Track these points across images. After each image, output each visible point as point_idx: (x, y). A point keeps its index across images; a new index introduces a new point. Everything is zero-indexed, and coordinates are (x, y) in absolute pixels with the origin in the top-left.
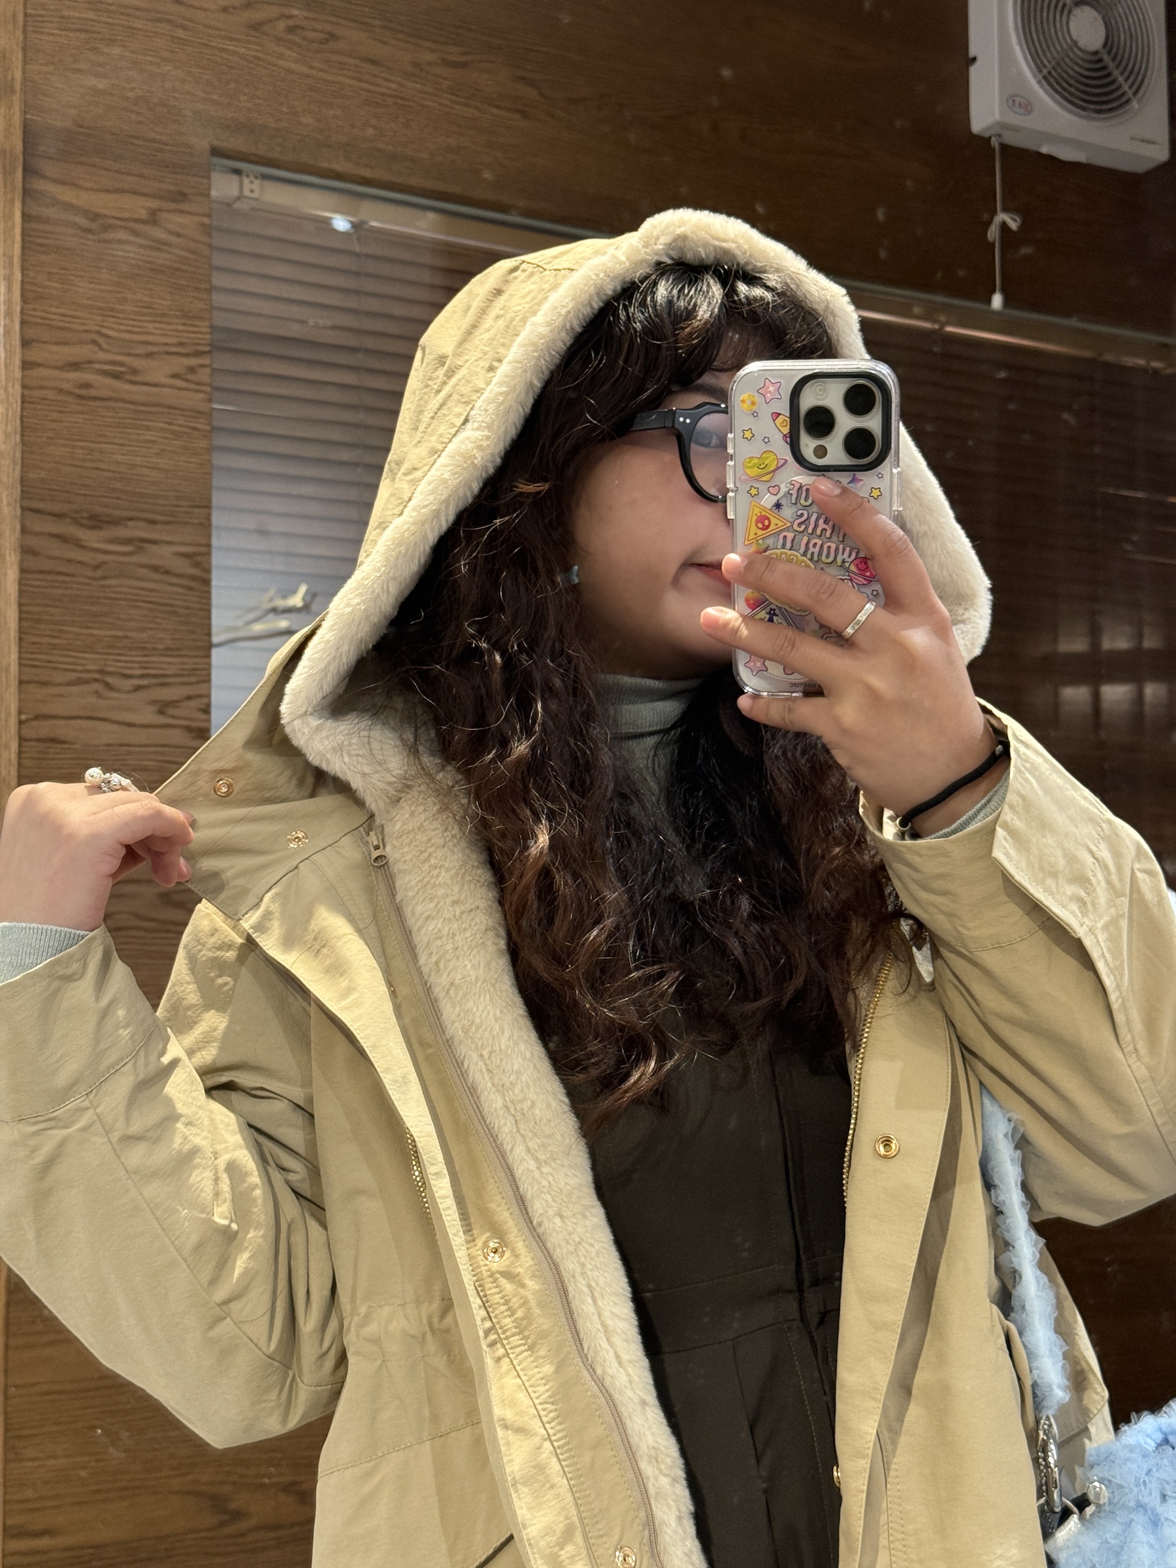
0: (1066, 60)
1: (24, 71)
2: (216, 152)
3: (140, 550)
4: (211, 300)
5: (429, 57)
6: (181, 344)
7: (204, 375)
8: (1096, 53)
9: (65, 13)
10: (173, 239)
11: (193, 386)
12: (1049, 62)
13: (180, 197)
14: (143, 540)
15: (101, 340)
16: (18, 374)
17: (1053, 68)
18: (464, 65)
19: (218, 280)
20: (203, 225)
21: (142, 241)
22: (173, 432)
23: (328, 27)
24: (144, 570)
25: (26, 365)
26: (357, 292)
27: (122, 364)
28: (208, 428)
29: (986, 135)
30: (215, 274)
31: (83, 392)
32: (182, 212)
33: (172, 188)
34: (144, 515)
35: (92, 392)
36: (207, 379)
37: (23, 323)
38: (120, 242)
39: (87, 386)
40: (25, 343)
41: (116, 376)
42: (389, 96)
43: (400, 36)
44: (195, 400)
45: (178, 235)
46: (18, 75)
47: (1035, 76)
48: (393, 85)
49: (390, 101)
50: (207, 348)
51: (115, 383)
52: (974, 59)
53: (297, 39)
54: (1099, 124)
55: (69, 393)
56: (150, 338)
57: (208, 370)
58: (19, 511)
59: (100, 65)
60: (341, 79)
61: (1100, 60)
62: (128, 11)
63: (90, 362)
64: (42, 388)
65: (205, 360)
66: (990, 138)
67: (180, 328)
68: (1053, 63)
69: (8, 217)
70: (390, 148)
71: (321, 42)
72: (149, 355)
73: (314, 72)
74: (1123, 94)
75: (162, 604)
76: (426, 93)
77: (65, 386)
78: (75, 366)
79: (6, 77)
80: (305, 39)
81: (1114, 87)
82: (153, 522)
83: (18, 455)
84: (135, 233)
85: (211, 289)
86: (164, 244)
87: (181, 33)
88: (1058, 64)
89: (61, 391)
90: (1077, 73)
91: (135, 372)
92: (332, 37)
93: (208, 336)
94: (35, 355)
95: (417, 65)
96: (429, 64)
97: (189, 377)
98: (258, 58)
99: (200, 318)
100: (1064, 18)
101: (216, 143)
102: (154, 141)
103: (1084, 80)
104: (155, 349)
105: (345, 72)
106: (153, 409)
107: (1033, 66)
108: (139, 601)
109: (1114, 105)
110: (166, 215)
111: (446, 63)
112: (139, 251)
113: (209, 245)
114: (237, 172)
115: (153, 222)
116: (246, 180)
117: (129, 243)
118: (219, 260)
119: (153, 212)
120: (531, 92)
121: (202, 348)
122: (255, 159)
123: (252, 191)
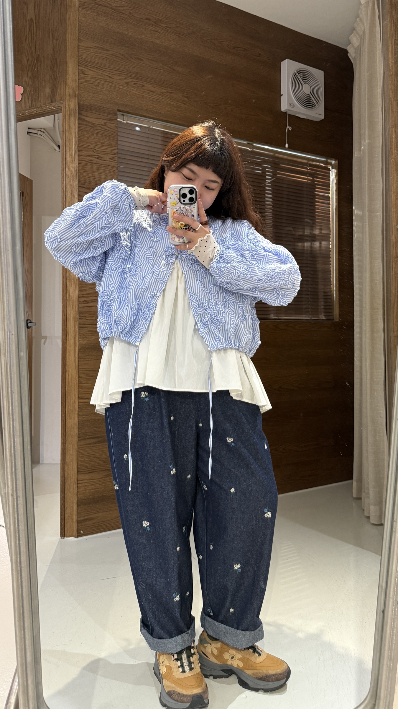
0: (302, 96)
1: (78, 92)
2: (119, 110)
4: (118, 143)
5: (164, 91)
6: (111, 152)
7: (116, 159)
9: (87, 79)
10: (110, 129)
11: (113, 161)
13: (111, 120)
15: (94, 151)
16: (77, 157)
17: (299, 97)
18: (171, 93)
19: (119, 138)
20: (116, 126)
21: (103, 129)
22: (110, 172)
23: (142, 84)
25: (79, 155)
26: (148, 142)
27: (99, 156)
28: (117, 170)
29: (285, 112)
30: (118, 137)
31: (91, 162)
32: (111, 123)
33: (109, 118)
35: (93, 162)
36: (117, 160)
37: (78, 146)
38: (98, 129)
39: (92, 160)
40: (79, 151)
41: (98, 158)
42: (155, 99)
43: (158, 86)
44: (114, 164)
45: (110, 128)
46: (77, 93)
48: (156, 97)
50: (117, 153)
51: (98, 160)
52: (282, 95)
53: (136, 86)
55: (88, 162)
56: (104, 150)
57: (117, 158)
58: (78, 187)
59: (94, 91)
60: (145, 95)
61: (309, 96)
62: (100, 79)
63: (92, 155)
64: (82, 160)
65: (116, 156)
67: (111, 148)
69: (75, 123)
70: (156, 110)
71: (141, 87)
72: (104, 154)
73: (139, 94)
74: (314, 104)
76: (163, 98)
77: (87, 160)
78: (89, 156)
79: (74, 93)
80: (137, 86)
83: (77, 175)
84: (102, 128)
85: (117, 140)
86: (108, 130)
87: (111, 84)
89: (86, 161)
91: (102, 157)
92: (143, 86)
93: (117, 151)
94: (81, 153)
95: (162, 93)
96: (164, 92)
97: (113, 159)
98: (127, 90)
99: (115, 147)
101: (119, 108)
102: (105, 108)
104: (106, 153)
106: (106, 166)
109: (312, 106)
110: (108, 124)
111: (168, 92)
112: (102, 131)
113: (117, 131)
114: (123, 115)
115: (105, 125)
116: (125, 117)
117: (100, 130)
118: (119, 134)
119: (105, 123)
120: (186, 99)
121: (115, 153)
122: (127, 112)
123: (126, 119)
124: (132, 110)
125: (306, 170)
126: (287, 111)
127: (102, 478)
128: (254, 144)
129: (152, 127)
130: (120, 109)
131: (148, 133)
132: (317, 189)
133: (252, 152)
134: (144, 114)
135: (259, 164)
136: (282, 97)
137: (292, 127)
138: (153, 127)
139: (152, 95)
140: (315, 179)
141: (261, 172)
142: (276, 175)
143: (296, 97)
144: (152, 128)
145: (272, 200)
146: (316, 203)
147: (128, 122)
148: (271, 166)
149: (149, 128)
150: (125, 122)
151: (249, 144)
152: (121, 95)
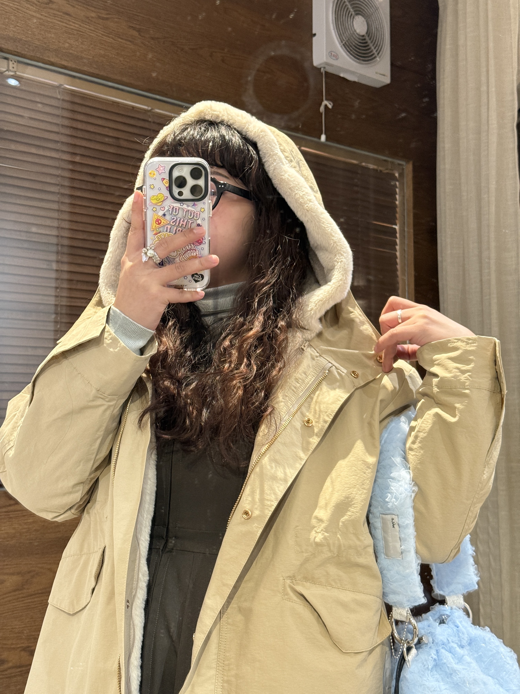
0: (352, 38)
8: (363, 36)
12: (345, 38)
17: (347, 41)
18: (107, 19)
29: (319, 67)
42: (75, 30)
47: (340, 44)
48: (76, 26)
49: (75, 32)
52: (315, 35)
54: (364, 66)
60: (55, 21)
61: (365, 39)
66: (321, 68)
68: (347, 39)
70: (75, 53)
73: (43, 17)
74: (373, 54)
76: (91, 30)
81: (370, 51)
88: (349, 39)
90: (356, 44)
95: (87, 18)
96: (93, 17)
100: (352, 20)
103: (358, 46)
105: (56, 18)
107: (339, 39)
109: (370, 58)
111: (99, 17)
114: (6, 58)
116: (11, 63)
120: (135, 33)
122: (16, 53)
123: (13, 68)
124: (27, 50)
129: (65, 85)
130: (3, 46)
138: (69, 87)
144: (64, 88)
147: (18, 73)
150: (12, 73)
152: (5, 19)
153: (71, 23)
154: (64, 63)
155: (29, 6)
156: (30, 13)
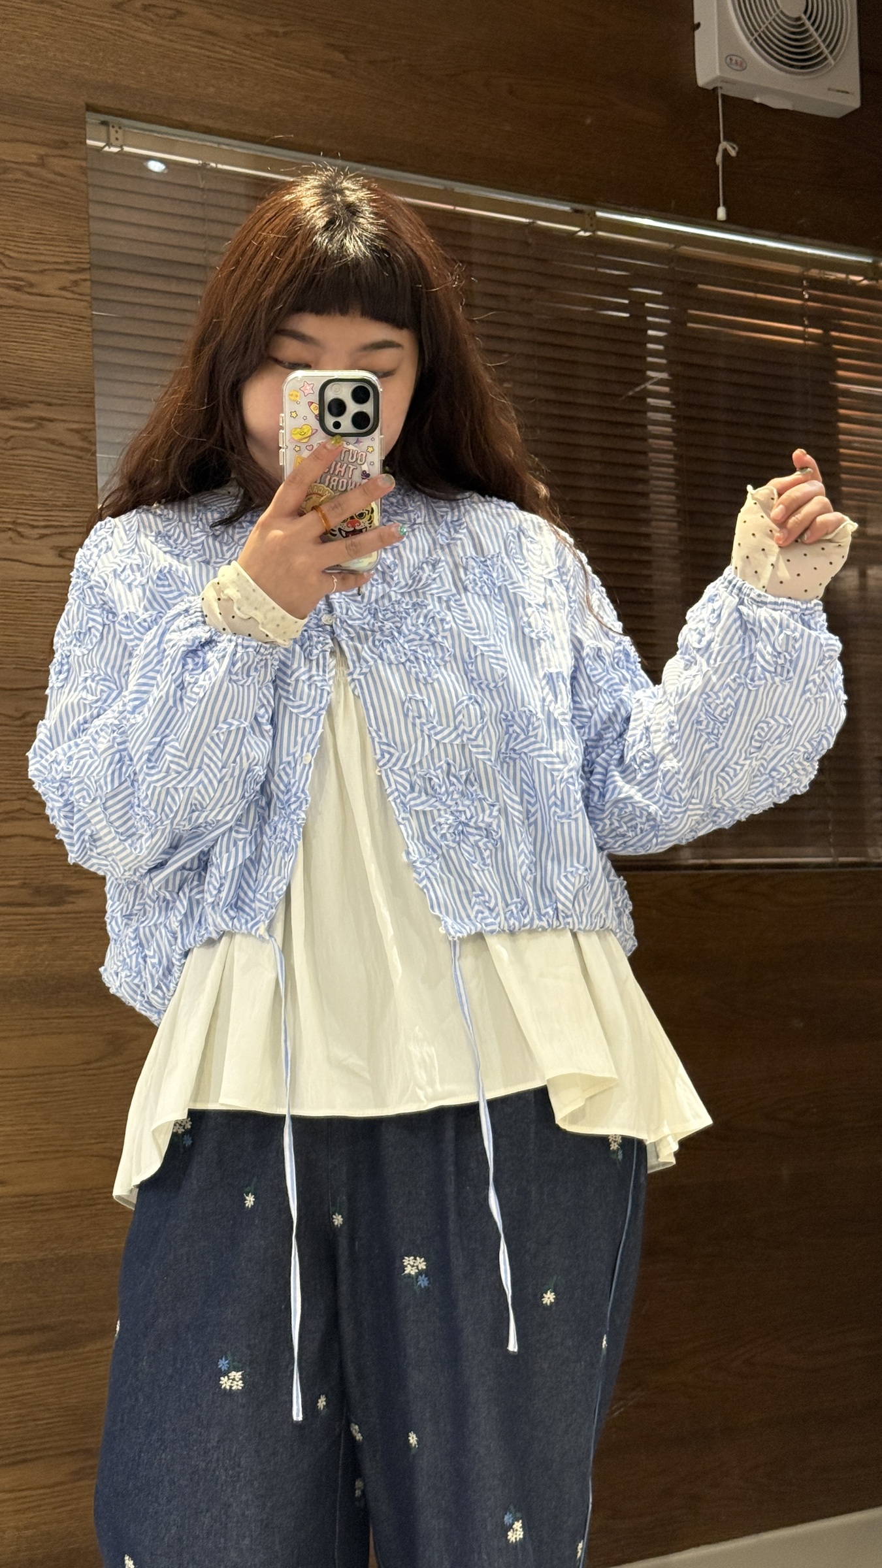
2: (91, 108)
3: (40, 426)
4: (88, 227)
5: (258, 29)
6: (67, 263)
7: (86, 287)
10: (59, 179)
11: (76, 296)
13: (63, 145)
14: (42, 419)
15: (5, 260)
18: (285, 35)
19: (95, 210)
20: (81, 167)
21: (35, 179)
22: (64, 333)
23: (175, 5)
24: (44, 443)
26: (203, 219)
27: (21, 279)
28: (89, 329)
30: (90, 205)
32: (63, 156)
33: (56, 137)
34: (41, 399)
36: (88, 291)
38: (16, 181)
41: (18, 289)
42: (226, 61)
43: (232, 11)
44: (80, 307)
45: (62, 175)
48: (228, 52)
49: (226, 65)
50: (87, 266)
51: (15, 293)
53: (153, 15)
56: (42, 258)
57: (88, 283)
60: (189, 48)
65: (86, 276)
67: (67, 250)
70: (228, 103)
71: (171, 18)
72: (42, 272)
73: (165, 43)
75: (58, 470)
76: (255, 58)
80: (157, 15)
82: (50, 404)
84: (29, 173)
85: (88, 219)
86: (51, 182)
87: (59, 12)
91: (31, 285)
92: (179, 13)
93: (87, 256)
95: (247, 36)
96: (257, 35)
97: (75, 289)
98: (120, 31)
99: (82, 242)
101: (90, 101)
102: (41, 99)
104: (47, 267)
105: (190, 42)
106: (46, 314)
108: (39, 467)
110: (52, 159)
111: (269, 33)
112: (33, 188)
113: (86, 183)
114: (104, 123)
115: (42, 165)
116: (112, 131)
117: (25, 181)
118: (93, 194)
119: (41, 157)
120: (338, 56)
121: (83, 266)
122: (119, 113)
123: (117, 139)
124: (139, 105)
125: (799, 302)
126: (719, 85)
127: (62, 1483)
128: (599, 214)
129: (213, 165)
130: (96, 101)
131: (198, 188)
132: (841, 373)
133: (594, 243)
134: (186, 120)
135: (618, 287)
136: (697, 33)
137: (738, 145)
138: (220, 166)
139: (214, 45)
140: (834, 334)
141: (626, 315)
142: (684, 324)
143: (750, 30)
144: (212, 169)
145: (673, 417)
146: (842, 425)
147: (126, 149)
148: (666, 293)
149: (203, 168)
150: (115, 150)
151: (576, 211)
152: (97, 52)
153: (218, 49)
154: (209, 123)
155: (139, 24)
156: (143, 36)
